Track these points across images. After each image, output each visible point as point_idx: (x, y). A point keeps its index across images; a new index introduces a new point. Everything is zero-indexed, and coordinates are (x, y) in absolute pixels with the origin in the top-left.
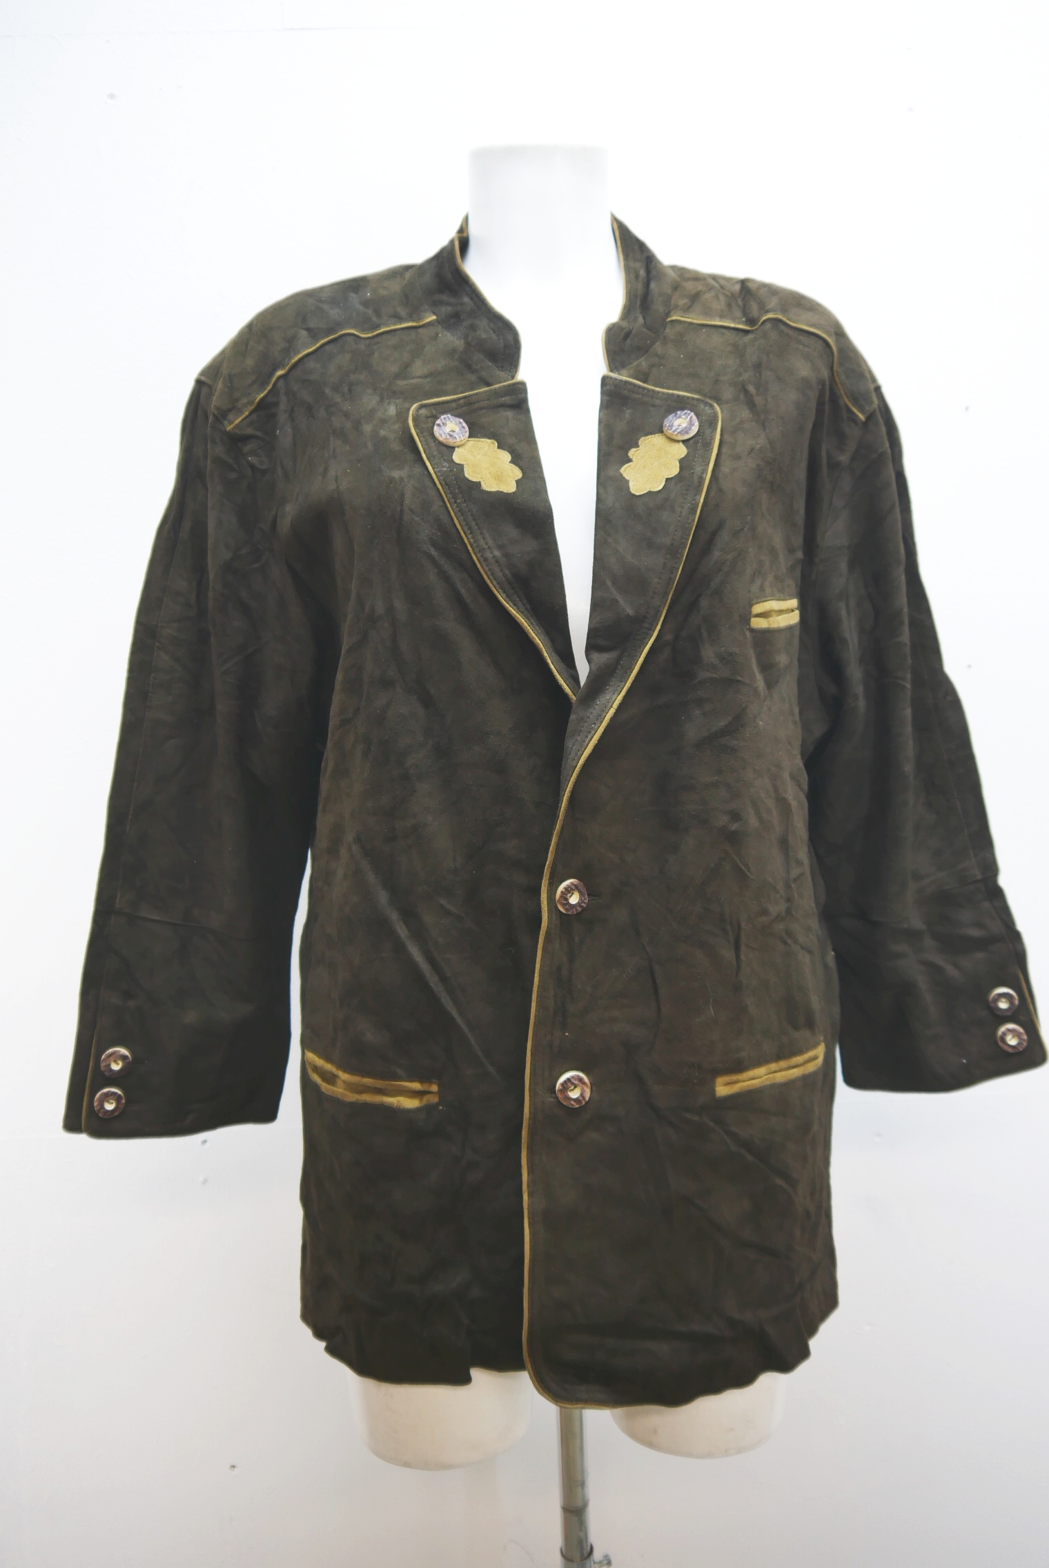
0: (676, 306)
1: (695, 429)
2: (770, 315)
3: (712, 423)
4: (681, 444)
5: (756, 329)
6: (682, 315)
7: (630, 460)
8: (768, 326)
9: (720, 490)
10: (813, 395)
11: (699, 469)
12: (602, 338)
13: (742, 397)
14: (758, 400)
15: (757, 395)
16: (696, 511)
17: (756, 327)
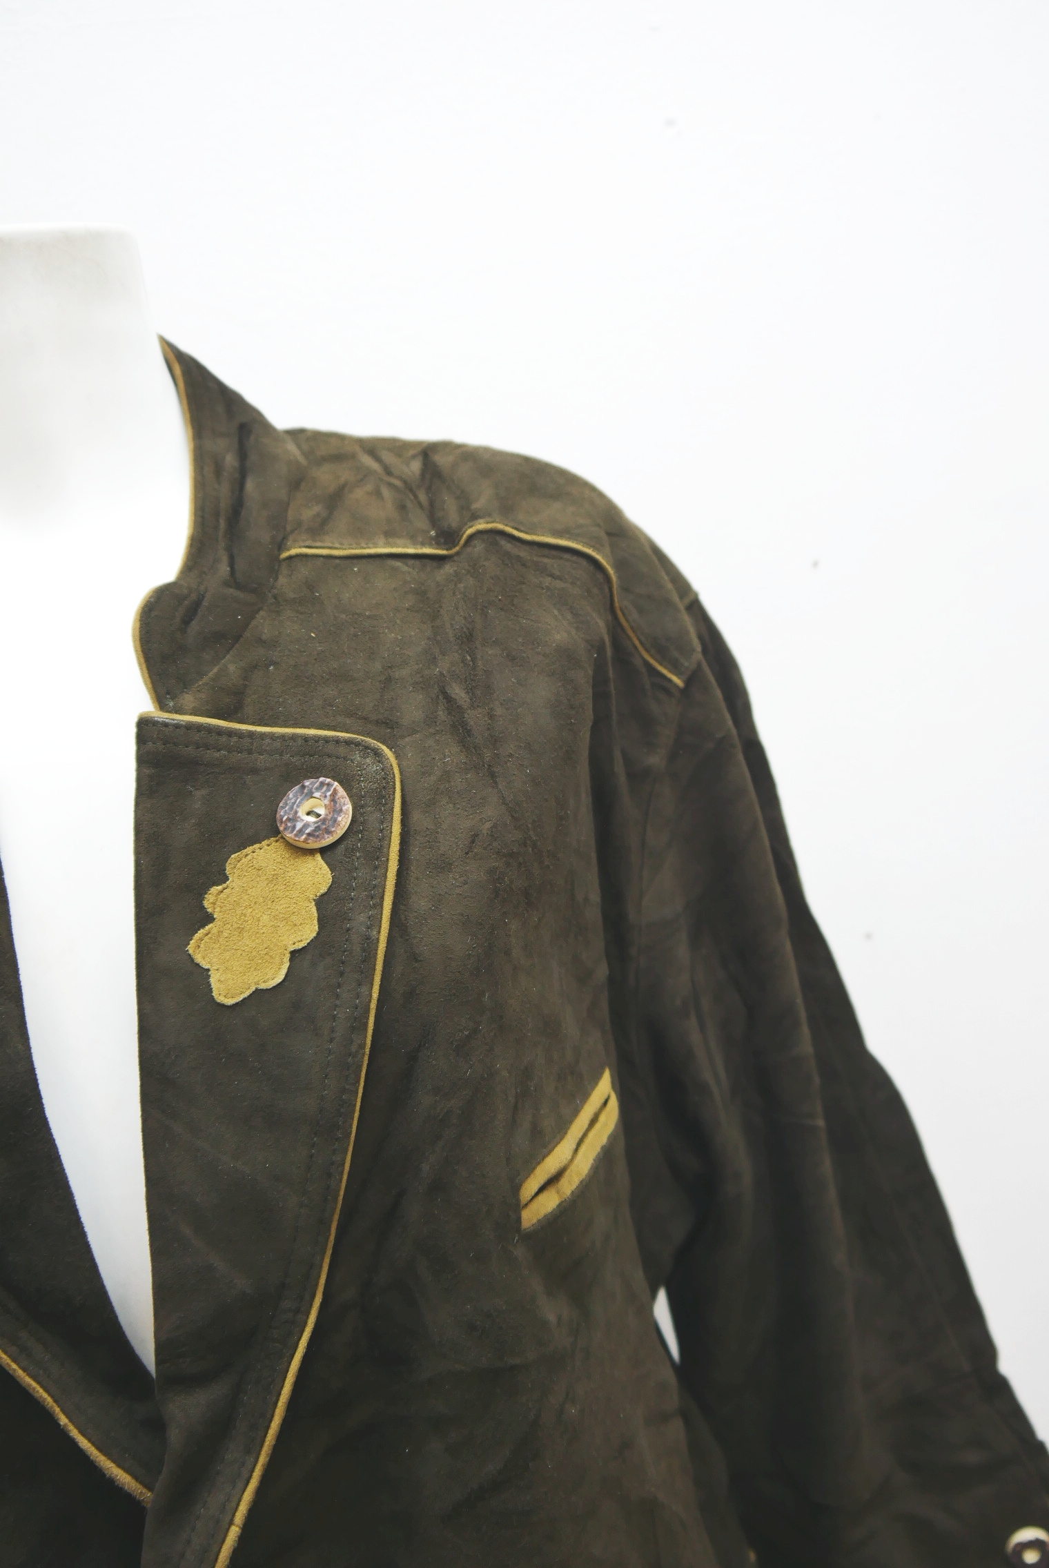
0: (299, 524)
1: (345, 820)
2: (481, 525)
3: (382, 798)
4: (318, 857)
5: (458, 554)
6: (308, 543)
7: (209, 919)
8: (479, 547)
9: (414, 957)
10: (583, 678)
11: (362, 918)
12: (134, 629)
13: (442, 714)
14: (475, 718)
15: (472, 707)
16: (366, 1025)
17: (457, 548)
